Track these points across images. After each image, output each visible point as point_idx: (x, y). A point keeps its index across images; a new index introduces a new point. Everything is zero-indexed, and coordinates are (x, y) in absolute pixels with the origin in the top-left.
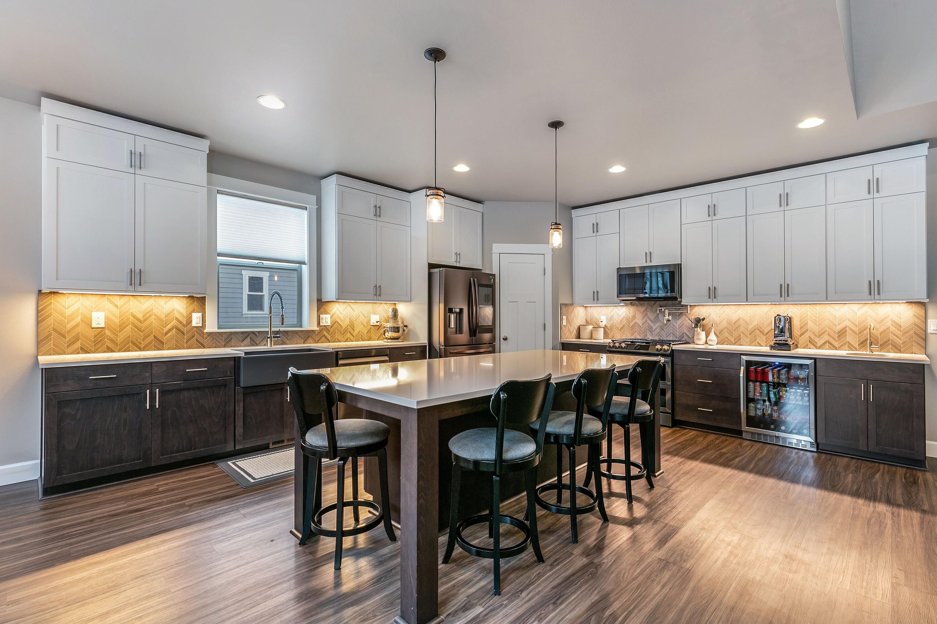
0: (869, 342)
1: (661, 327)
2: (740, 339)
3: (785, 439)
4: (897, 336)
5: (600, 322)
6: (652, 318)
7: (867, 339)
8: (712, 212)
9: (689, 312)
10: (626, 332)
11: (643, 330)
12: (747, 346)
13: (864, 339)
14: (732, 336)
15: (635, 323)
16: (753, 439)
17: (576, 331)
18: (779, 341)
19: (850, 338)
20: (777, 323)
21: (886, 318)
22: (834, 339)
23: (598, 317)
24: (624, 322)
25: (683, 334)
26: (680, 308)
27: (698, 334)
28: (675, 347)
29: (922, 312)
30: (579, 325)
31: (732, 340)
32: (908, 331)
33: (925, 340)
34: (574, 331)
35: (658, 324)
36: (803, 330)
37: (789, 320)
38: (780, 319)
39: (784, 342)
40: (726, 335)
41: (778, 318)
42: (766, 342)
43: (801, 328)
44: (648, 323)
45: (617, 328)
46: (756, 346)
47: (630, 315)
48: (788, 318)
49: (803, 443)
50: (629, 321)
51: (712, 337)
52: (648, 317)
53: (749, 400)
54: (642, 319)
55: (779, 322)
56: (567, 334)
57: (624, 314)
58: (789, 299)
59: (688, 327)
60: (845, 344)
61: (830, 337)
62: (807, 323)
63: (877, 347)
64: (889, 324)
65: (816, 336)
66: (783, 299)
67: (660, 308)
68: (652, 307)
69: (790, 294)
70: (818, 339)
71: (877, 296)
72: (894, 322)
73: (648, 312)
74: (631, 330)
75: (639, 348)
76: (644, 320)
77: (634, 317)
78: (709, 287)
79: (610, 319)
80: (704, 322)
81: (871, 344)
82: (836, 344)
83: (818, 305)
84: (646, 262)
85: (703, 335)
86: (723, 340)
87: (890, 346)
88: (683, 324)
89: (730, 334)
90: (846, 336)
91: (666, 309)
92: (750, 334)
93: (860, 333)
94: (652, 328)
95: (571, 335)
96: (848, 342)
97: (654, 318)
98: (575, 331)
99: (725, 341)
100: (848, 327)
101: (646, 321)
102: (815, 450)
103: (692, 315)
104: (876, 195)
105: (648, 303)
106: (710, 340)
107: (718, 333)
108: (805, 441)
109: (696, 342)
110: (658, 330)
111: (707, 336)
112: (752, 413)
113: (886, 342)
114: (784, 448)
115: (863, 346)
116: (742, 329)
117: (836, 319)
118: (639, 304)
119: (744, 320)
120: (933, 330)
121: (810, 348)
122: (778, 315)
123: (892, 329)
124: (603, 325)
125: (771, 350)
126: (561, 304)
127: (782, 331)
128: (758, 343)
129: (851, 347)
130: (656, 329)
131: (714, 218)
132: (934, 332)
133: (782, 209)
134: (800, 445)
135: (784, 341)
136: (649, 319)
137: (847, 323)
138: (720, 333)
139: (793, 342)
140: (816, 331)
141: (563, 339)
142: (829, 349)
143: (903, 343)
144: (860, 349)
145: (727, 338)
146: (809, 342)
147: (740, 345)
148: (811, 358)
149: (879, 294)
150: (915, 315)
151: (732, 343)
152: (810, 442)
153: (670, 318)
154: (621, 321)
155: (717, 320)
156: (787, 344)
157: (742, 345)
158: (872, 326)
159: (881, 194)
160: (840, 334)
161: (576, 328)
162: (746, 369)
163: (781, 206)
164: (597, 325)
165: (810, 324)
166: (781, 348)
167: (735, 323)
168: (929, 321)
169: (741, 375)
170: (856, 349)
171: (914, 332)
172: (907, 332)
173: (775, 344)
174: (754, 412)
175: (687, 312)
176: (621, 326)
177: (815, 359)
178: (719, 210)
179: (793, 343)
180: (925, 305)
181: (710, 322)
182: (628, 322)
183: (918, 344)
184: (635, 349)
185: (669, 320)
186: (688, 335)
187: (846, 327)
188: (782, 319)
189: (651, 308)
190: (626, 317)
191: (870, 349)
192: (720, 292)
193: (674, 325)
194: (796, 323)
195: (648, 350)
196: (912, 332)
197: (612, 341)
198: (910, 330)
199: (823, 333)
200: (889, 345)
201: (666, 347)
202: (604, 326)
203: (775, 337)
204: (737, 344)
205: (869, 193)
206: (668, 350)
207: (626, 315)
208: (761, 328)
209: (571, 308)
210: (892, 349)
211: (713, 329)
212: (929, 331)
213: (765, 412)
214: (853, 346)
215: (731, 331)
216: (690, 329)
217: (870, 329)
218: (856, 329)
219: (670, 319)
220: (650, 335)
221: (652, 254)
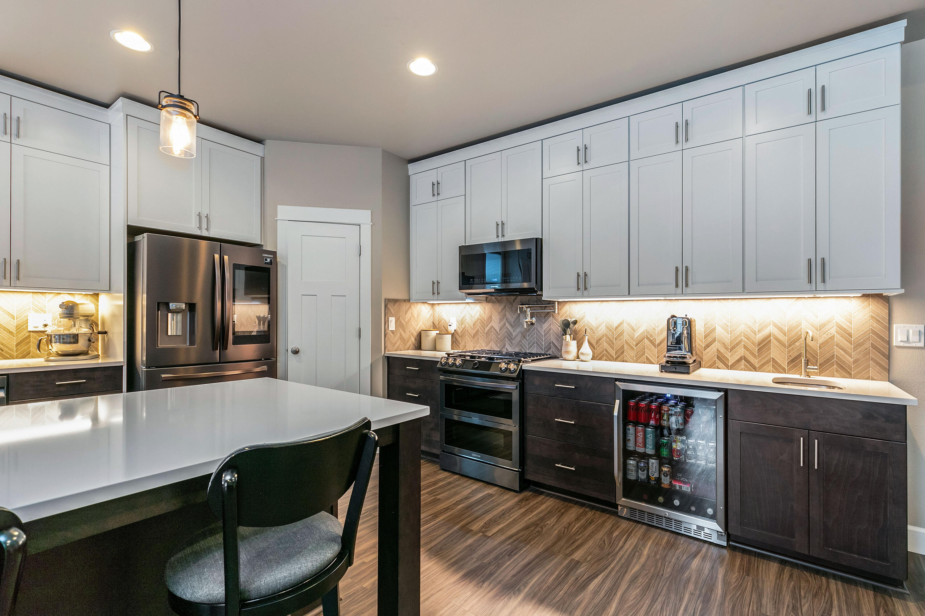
0: (805, 360)
1: (522, 334)
2: (623, 352)
3: (679, 522)
4: (845, 351)
5: (449, 327)
6: (512, 320)
7: (800, 355)
8: (582, 160)
9: (557, 312)
10: (481, 341)
11: (500, 338)
12: (632, 362)
13: (796, 354)
14: (613, 348)
15: (491, 328)
16: (633, 518)
17: (416, 340)
18: (674, 357)
19: (775, 353)
20: (671, 329)
21: (829, 322)
22: (753, 354)
23: (447, 319)
24: (478, 327)
25: (550, 343)
26: (547, 306)
27: (567, 345)
28: (526, 366)
29: (884, 312)
30: (420, 330)
31: (613, 353)
32: (862, 342)
33: (889, 357)
34: (410, 338)
35: (518, 330)
36: (709, 339)
37: (689, 324)
38: (675, 323)
39: (681, 360)
40: (606, 345)
41: (672, 321)
42: (658, 357)
43: (706, 337)
44: (507, 328)
45: (469, 333)
46: (644, 363)
47: (485, 317)
48: (687, 321)
49: (706, 531)
50: (484, 325)
51: (586, 348)
52: (507, 320)
53: (627, 454)
54: (500, 322)
55: (674, 327)
56: (396, 343)
57: (478, 314)
58: (689, 290)
59: (556, 333)
60: (767, 362)
61: (747, 351)
62: (714, 329)
63: (816, 367)
64: (833, 331)
65: (727, 348)
66: (679, 290)
67: (521, 306)
68: (512, 305)
69: (690, 283)
70: (730, 354)
71: (820, 286)
72: (841, 328)
73: (507, 313)
74: (487, 338)
75: (478, 366)
76: (502, 323)
77: (490, 318)
78: (578, 273)
79: (462, 322)
80: (576, 326)
81: (807, 363)
82: (755, 362)
83: (730, 300)
84: (498, 236)
85: (573, 345)
86: (601, 353)
87: (835, 366)
88: (550, 330)
89: (609, 345)
90: (770, 349)
91: (529, 307)
92: (636, 345)
93: (790, 346)
94: (512, 335)
95: (405, 345)
96: (773, 359)
97: (514, 322)
98: (413, 339)
99: (604, 354)
100: (774, 335)
101: (505, 324)
102: (725, 544)
103: (562, 316)
104: (821, 116)
105: (507, 299)
106: (582, 354)
107: (594, 344)
108: (709, 529)
109: (565, 356)
110: (518, 339)
111: (579, 347)
112: (632, 476)
113: (827, 361)
114: (680, 537)
115: (795, 366)
116: (626, 337)
117: (756, 322)
118: (496, 301)
119: (629, 325)
120: (901, 341)
121: (718, 368)
122: (673, 316)
123: (838, 338)
124: (452, 329)
125: (662, 372)
126: (385, 300)
127: (679, 341)
128: (647, 358)
129: (777, 368)
130: (516, 336)
131: (586, 166)
132: (902, 344)
133: (679, 147)
134: (702, 533)
135: (680, 357)
136: (508, 322)
137: (771, 329)
138: (597, 342)
139: (694, 359)
140: (727, 341)
141: (388, 351)
142: (745, 370)
143: (855, 362)
144: (790, 370)
145: (606, 351)
146: (717, 358)
147: (623, 361)
148: (719, 390)
149: (824, 281)
150: (872, 317)
151: (613, 357)
152: (718, 532)
153: (534, 320)
154: (474, 324)
155: (594, 324)
156: (685, 363)
157: (626, 362)
158: (811, 334)
159: (829, 113)
160: (762, 347)
161: (415, 334)
162: (623, 403)
163: (677, 142)
164: (446, 330)
165: (720, 332)
166: (676, 368)
167: (616, 328)
168: (895, 326)
169: (616, 413)
170: (784, 371)
171: (872, 344)
172: (860, 345)
173: (667, 362)
174: (634, 473)
175: (554, 312)
176: (474, 331)
177: (726, 391)
178: (593, 152)
179: (695, 361)
180: (889, 301)
181: (584, 327)
182: (482, 326)
183: (878, 364)
184: (473, 368)
185: (532, 324)
186: (556, 345)
187: (769, 336)
188: (679, 322)
189: (510, 306)
190: (480, 319)
191: (806, 371)
192: (593, 281)
193: (539, 331)
194: (699, 329)
195: (489, 371)
196: (868, 345)
197: (447, 356)
198: (864, 341)
199: (738, 344)
200: (832, 364)
201: (512, 366)
202: (453, 331)
203: (668, 350)
204: (619, 359)
205: (810, 112)
206: (515, 371)
207: (480, 315)
208: (651, 336)
209: (405, 306)
210: (837, 371)
211: (587, 337)
212: (894, 343)
213: (650, 474)
214: (780, 366)
215: (611, 341)
216: (558, 336)
217: (805, 340)
218: (784, 339)
219: (533, 322)
220: (509, 345)
221: (505, 225)
